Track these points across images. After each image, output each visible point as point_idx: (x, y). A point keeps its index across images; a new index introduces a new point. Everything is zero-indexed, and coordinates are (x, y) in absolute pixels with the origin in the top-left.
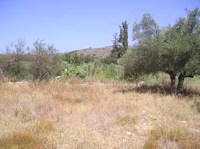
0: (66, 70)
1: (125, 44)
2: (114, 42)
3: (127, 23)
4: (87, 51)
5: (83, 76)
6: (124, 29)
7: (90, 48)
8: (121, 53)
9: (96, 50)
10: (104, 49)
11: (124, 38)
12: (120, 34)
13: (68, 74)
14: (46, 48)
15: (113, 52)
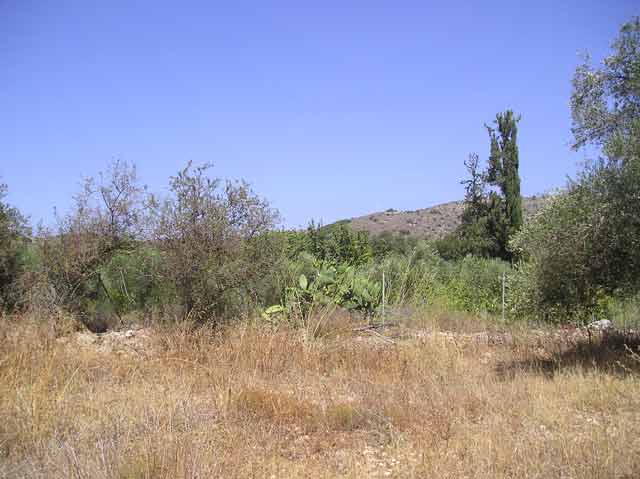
0: (304, 283)
1: (511, 188)
2: (467, 185)
3: (514, 117)
4: (382, 221)
5: (369, 303)
6: (505, 136)
7: (391, 210)
8: (497, 220)
9: (410, 216)
10: (434, 212)
11: (504, 167)
12: (489, 155)
15: (466, 217)
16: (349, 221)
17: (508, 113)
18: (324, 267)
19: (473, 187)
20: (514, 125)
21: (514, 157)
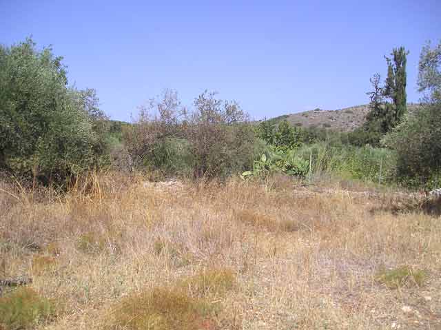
0: (264, 158)
1: (400, 101)
2: (371, 95)
3: (405, 51)
4: (311, 117)
5: (302, 173)
6: (398, 64)
7: (318, 110)
8: (389, 121)
9: (331, 114)
10: (348, 112)
11: (396, 86)
12: (387, 77)
13: (267, 168)
14: (221, 109)
15: (370, 118)
16: (288, 116)
17: (401, 49)
18: (277, 151)
19: (375, 97)
20: (404, 57)
21: (403, 79)
